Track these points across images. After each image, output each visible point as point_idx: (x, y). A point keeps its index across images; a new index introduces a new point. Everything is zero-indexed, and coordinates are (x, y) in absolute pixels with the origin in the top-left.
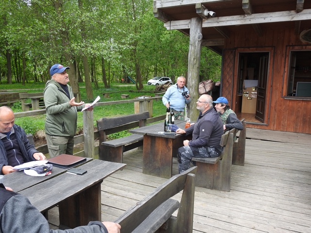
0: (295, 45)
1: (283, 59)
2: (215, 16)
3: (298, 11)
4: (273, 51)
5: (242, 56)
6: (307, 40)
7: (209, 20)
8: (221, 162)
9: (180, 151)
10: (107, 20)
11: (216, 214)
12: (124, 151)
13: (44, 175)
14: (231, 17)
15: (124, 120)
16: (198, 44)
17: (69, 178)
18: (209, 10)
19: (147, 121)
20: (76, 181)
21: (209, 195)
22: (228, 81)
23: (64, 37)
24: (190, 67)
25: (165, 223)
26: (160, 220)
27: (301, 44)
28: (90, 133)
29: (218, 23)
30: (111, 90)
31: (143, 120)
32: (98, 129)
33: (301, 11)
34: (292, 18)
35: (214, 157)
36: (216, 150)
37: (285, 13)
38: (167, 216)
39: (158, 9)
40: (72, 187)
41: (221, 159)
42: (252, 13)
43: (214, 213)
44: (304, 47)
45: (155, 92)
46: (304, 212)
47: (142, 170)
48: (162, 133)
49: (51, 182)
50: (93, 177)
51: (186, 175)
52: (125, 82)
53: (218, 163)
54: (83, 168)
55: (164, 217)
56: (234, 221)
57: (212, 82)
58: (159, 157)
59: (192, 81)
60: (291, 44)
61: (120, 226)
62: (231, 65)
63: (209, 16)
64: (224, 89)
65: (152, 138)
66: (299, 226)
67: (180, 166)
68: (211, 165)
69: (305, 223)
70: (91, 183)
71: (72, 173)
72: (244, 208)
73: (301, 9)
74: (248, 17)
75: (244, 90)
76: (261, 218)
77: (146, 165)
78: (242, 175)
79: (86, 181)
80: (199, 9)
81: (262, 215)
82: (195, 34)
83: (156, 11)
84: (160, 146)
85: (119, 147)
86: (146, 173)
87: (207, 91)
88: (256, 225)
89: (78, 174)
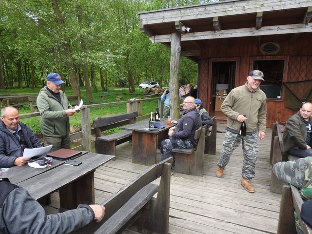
0: (257, 56)
1: (248, 67)
2: (191, 31)
3: (258, 28)
4: (239, 60)
5: (215, 65)
6: (266, 51)
7: (187, 35)
8: (196, 152)
9: (162, 144)
10: (103, 34)
11: (191, 195)
12: (116, 145)
13: (45, 166)
14: (204, 32)
15: (116, 118)
16: (177, 55)
17: (67, 169)
18: (186, 27)
19: (137, 119)
20: (72, 171)
21: (186, 180)
22: (203, 85)
23: (66, 49)
24: (171, 73)
25: (147, 204)
26: (142, 201)
27: (261, 55)
28: (87, 130)
29: (194, 37)
30: (108, 93)
31: (132, 118)
32: (94, 127)
33: (260, 28)
34: (253, 34)
35: (190, 148)
36: (192, 143)
37: (247, 29)
38: (148, 198)
39: (144, 25)
40: (69, 176)
41: (196, 150)
42: (221, 29)
43: (189, 195)
44: (264, 57)
45: (145, 95)
46: (261, 191)
47: (131, 160)
48: (147, 129)
49: (51, 173)
50: (87, 167)
51: (163, 164)
52: (120, 87)
53: (193, 153)
54: (79, 160)
55: (146, 199)
56: (205, 200)
57: (191, 86)
58: (145, 149)
59: (173, 86)
60: (253, 55)
61: (105, 208)
62: (206, 72)
63: (186, 32)
64: (200, 92)
65: (140, 134)
66: (256, 203)
67: (163, 156)
68: (188, 155)
69: (261, 200)
70: (85, 173)
71: (69, 165)
72: (214, 189)
73: (260, 26)
74: (218, 32)
75: (217, 93)
76: (227, 197)
77: (134, 156)
78: (213, 162)
79: (80, 171)
80: (178, 26)
81: (228, 195)
82: (175, 47)
83: (142, 27)
84: (146, 140)
85: (112, 142)
86: (135, 163)
87: (187, 93)
88: (222, 203)
89: (74, 165)
